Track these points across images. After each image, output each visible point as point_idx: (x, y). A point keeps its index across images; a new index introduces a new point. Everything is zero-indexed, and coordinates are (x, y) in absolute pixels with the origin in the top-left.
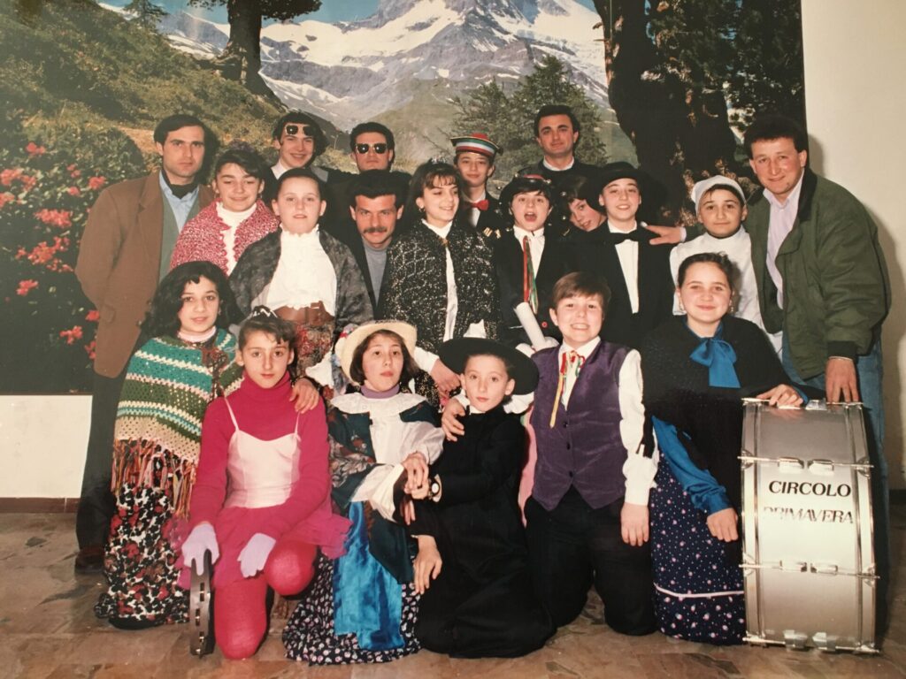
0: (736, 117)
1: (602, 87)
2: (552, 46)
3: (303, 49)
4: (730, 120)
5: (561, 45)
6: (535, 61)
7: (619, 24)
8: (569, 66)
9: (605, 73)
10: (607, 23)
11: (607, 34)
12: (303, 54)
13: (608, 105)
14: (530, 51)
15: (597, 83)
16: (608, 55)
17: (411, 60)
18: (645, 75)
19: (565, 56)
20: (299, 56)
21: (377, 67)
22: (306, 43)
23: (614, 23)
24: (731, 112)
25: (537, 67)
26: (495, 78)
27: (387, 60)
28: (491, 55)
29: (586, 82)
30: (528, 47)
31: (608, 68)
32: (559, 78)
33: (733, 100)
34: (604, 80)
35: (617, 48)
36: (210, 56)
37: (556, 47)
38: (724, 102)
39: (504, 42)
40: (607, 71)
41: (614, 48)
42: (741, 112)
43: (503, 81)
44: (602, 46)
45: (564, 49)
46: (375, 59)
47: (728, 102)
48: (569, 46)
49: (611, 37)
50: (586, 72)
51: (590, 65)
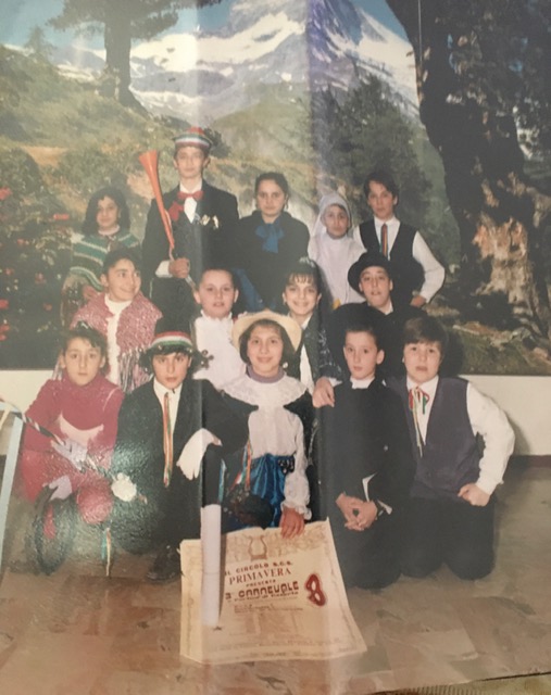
0: (524, 136)
1: (415, 106)
2: (373, 67)
3: (165, 60)
4: (519, 139)
5: (381, 67)
6: (360, 77)
7: (427, 54)
8: (387, 84)
9: (416, 95)
10: (417, 52)
11: (417, 60)
12: (164, 65)
13: (419, 121)
14: (356, 68)
15: (410, 102)
16: (419, 79)
17: (258, 67)
18: (449, 98)
19: (384, 77)
20: (161, 68)
21: (227, 72)
22: (166, 55)
23: (423, 53)
24: (520, 132)
25: (362, 82)
26: (330, 86)
27: (235, 67)
28: (326, 65)
29: (401, 101)
30: (354, 64)
31: (419, 90)
32: (379, 95)
33: (521, 121)
34: (416, 100)
35: (426, 74)
36: (91, 79)
37: (377, 68)
38: (514, 123)
39: (336, 56)
40: (418, 93)
41: (423, 73)
42: (528, 133)
43: (337, 89)
44: (414, 71)
45: (383, 70)
46: (225, 65)
47: (518, 124)
48: (387, 68)
49: (421, 65)
50: (402, 92)
51: (404, 86)
